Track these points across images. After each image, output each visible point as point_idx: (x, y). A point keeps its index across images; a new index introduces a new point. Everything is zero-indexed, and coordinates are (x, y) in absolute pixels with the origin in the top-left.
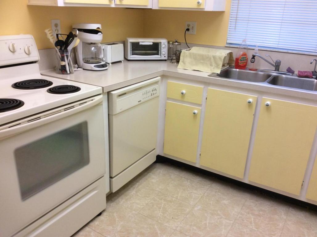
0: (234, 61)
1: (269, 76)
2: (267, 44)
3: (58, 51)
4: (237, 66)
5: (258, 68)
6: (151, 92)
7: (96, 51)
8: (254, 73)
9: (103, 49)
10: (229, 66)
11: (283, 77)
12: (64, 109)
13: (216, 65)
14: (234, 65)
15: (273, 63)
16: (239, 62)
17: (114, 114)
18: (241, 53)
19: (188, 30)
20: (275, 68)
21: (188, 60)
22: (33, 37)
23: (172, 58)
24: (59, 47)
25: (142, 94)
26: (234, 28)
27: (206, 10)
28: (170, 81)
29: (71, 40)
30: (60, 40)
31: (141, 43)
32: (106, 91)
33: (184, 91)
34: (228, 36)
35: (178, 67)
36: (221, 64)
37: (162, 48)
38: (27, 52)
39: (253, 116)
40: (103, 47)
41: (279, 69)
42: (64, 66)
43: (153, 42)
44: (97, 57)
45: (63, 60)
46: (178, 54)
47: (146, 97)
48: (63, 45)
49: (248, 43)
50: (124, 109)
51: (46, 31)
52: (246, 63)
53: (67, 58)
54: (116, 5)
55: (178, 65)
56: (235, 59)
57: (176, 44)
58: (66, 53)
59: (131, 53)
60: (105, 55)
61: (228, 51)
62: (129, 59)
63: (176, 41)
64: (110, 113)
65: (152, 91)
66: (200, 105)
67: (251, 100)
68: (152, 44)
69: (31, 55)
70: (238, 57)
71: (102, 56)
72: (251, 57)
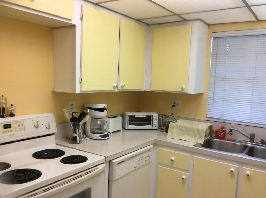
0: (214, 132)
1: (246, 147)
2: (241, 119)
3: (72, 126)
4: (218, 137)
5: (235, 139)
6: (145, 159)
7: (101, 124)
8: (232, 143)
9: (107, 122)
10: (211, 136)
11: (258, 148)
12: (73, 178)
13: (199, 137)
14: (214, 135)
15: (248, 135)
16: (219, 134)
17: (114, 179)
18: (220, 126)
19: (174, 106)
20: (250, 140)
21: (175, 131)
22: (53, 115)
23: (162, 128)
24: (73, 122)
25: (137, 160)
26: (212, 105)
27: (188, 93)
28: (161, 149)
29: (83, 118)
30: (74, 117)
31: (136, 116)
32: (108, 160)
33: (173, 158)
34: (208, 112)
35: (167, 137)
36: (204, 135)
37: (153, 120)
38: (48, 127)
39: (236, 184)
40: (107, 120)
41: (253, 140)
42: (76, 137)
43: (146, 116)
44: (102, 128)
45: (75, 132)
46: (166, 124)
47: (140, 163)
48: (76, 120)
49: (225, 118)
50: (122, 175)
51: (65, 110)
52: (225, 134)
53: (78, 131)
54: (118, 90)
55: (167, 134)
56: (215, 131)
57: (165, 117)
58: (78, 127)
59: (129, 124)
60: (108, 127)
61: (209, 124)
62: (126, 128)
63: (165, 115)
64: (110, 179)
65: (146, 157)
66: (188, 171)
67: (232, 169)
68: (145, 116)
69: (50, 129)
70: (217, 129)
71: (105, 128)
72: (229, 130)
